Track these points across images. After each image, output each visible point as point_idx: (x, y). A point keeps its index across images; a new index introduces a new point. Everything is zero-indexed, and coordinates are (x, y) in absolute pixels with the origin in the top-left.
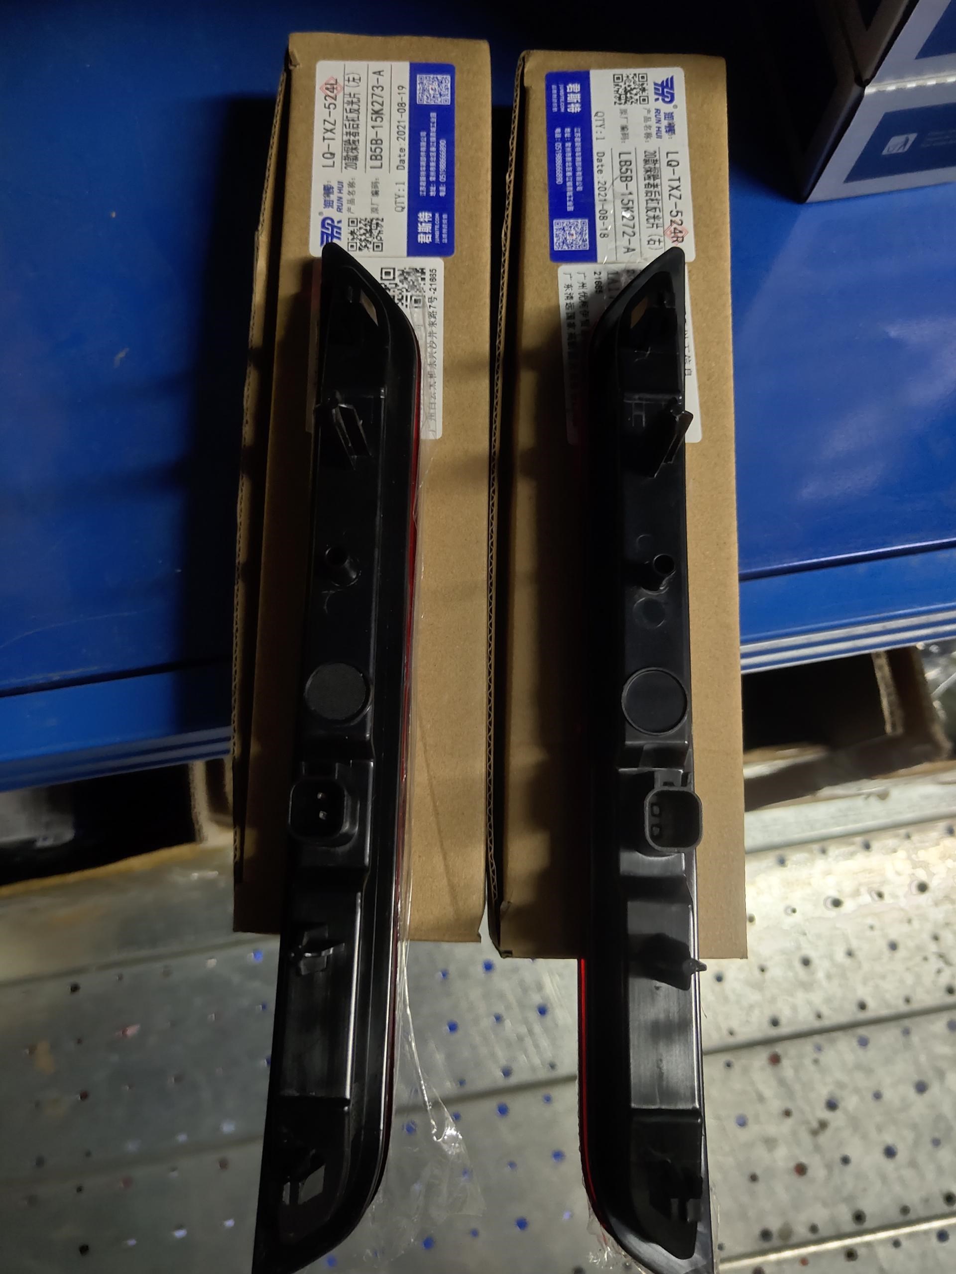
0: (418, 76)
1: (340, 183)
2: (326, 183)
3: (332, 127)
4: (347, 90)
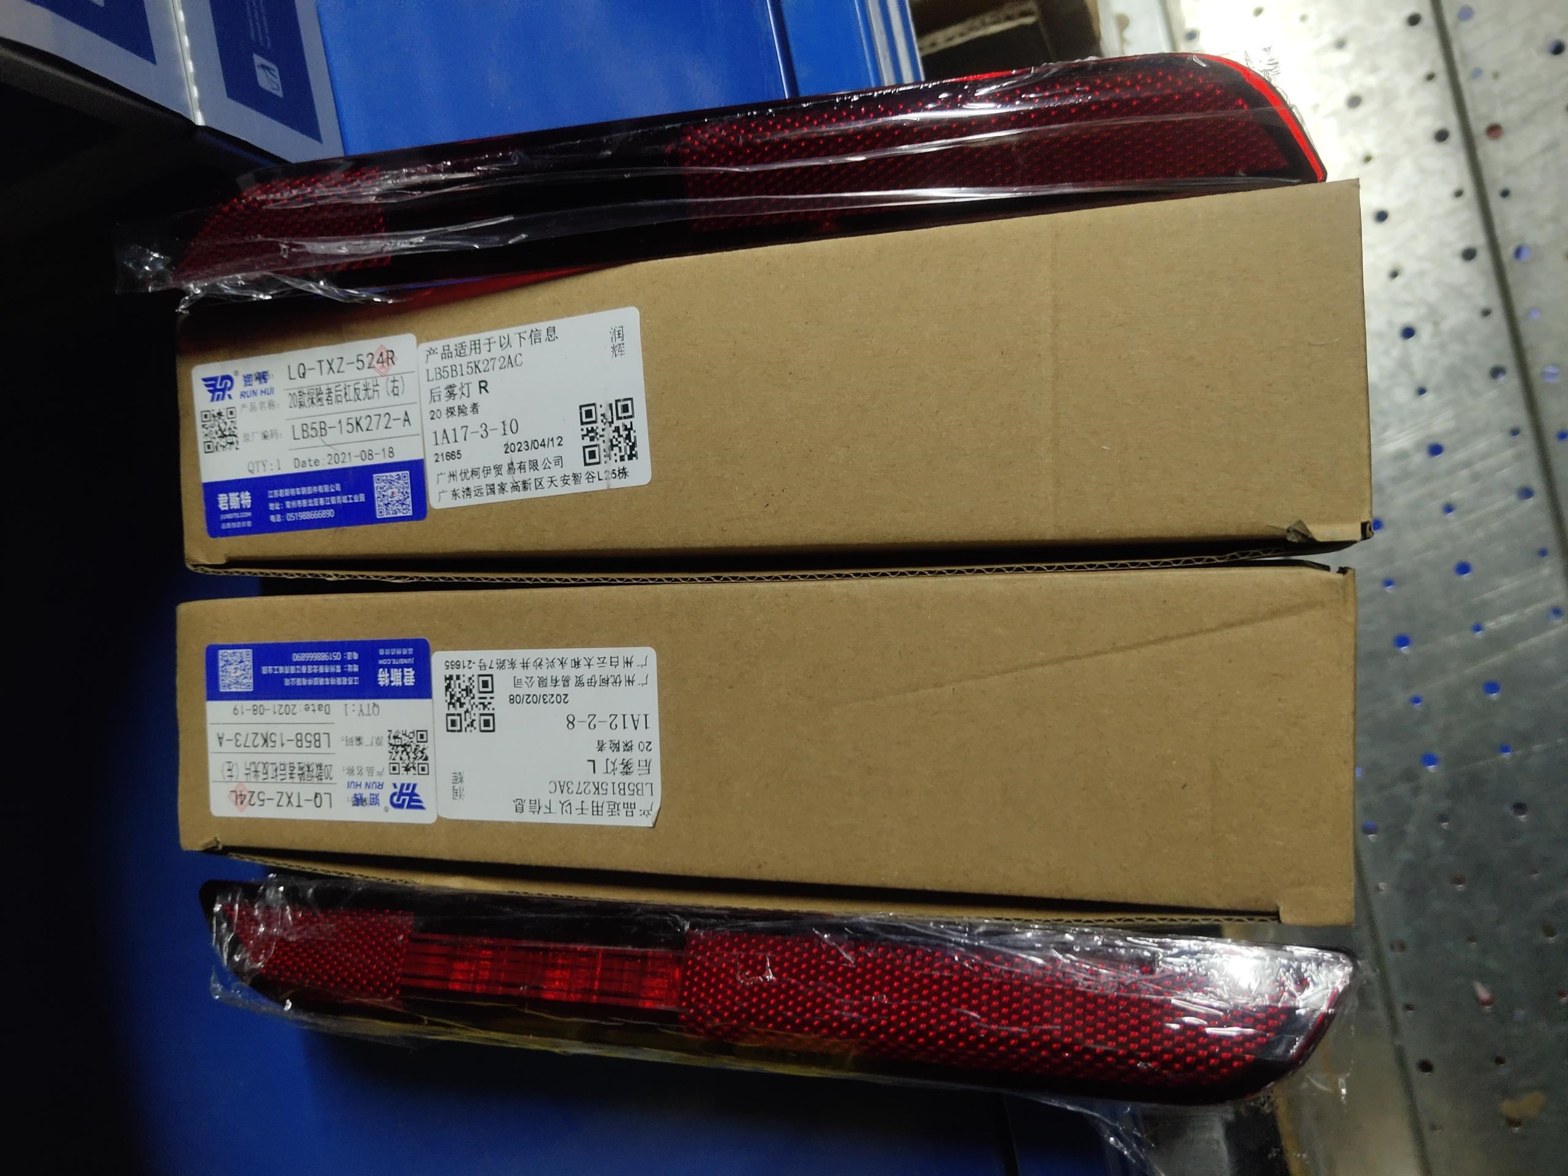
0: (221, 690)
1: (349, 785)
2: (351, 803)
3: (285, 796)
4: (242, 778)
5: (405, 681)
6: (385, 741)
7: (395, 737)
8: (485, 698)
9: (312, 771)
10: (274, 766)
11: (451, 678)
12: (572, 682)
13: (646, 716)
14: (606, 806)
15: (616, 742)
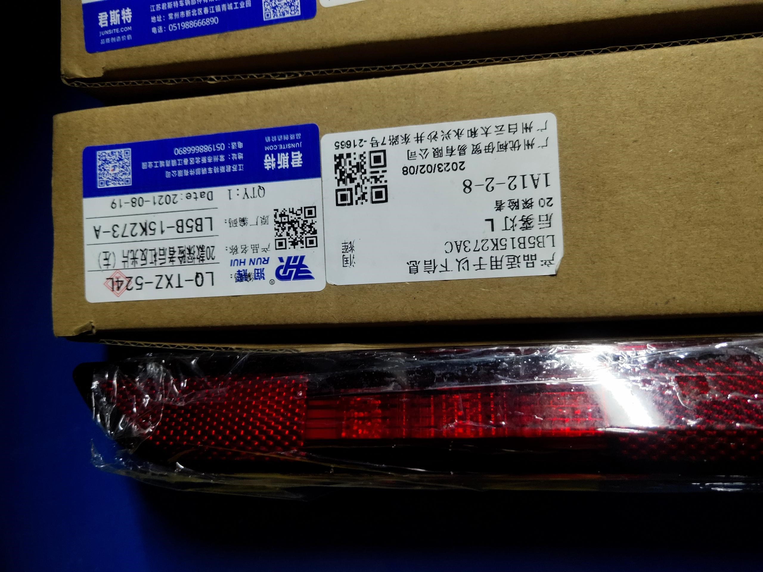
0: (99, 187)
1: (232, 263)
2: (234, 279)
3: (164, 278)
4: (119, 265)
5: (293, 163)
6: (271, 219)
7: (281, 215)
8: (378, 172)
9: (193, 254)
10: (153, 252)
11: (341, 156)
12: (469, 150)
13: (546, 174)
14: (505, 260)
15: (516, 201)
